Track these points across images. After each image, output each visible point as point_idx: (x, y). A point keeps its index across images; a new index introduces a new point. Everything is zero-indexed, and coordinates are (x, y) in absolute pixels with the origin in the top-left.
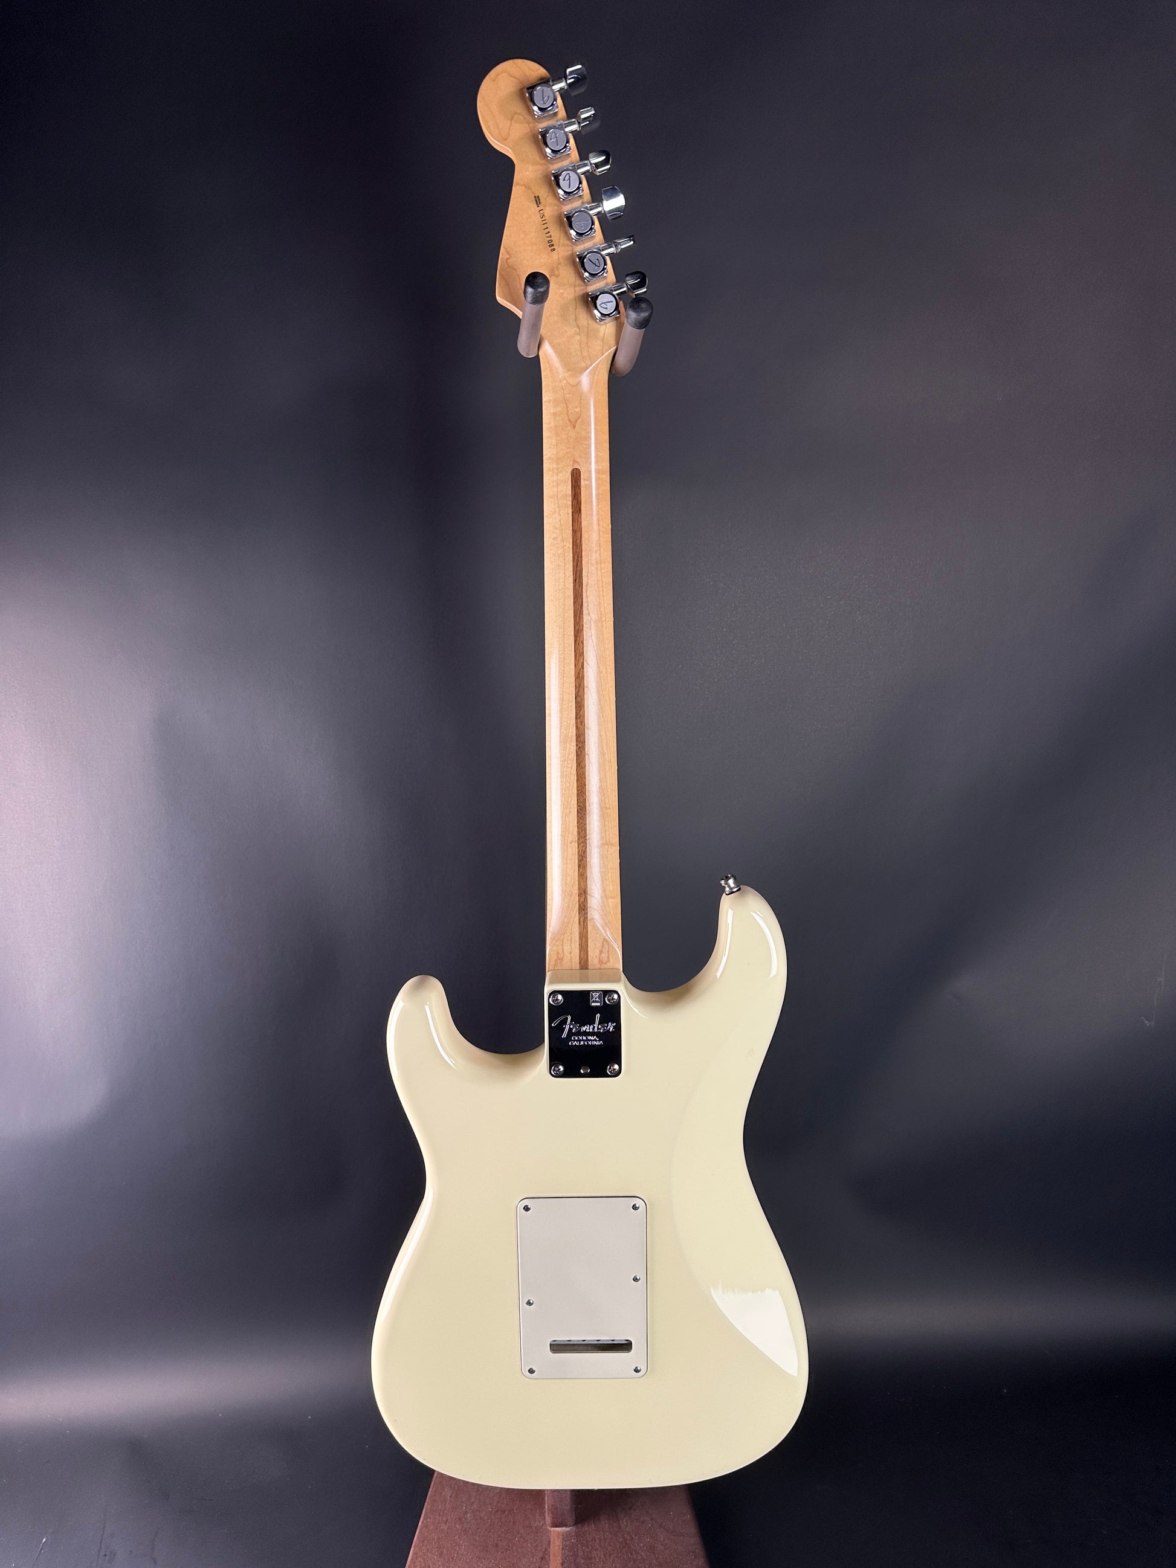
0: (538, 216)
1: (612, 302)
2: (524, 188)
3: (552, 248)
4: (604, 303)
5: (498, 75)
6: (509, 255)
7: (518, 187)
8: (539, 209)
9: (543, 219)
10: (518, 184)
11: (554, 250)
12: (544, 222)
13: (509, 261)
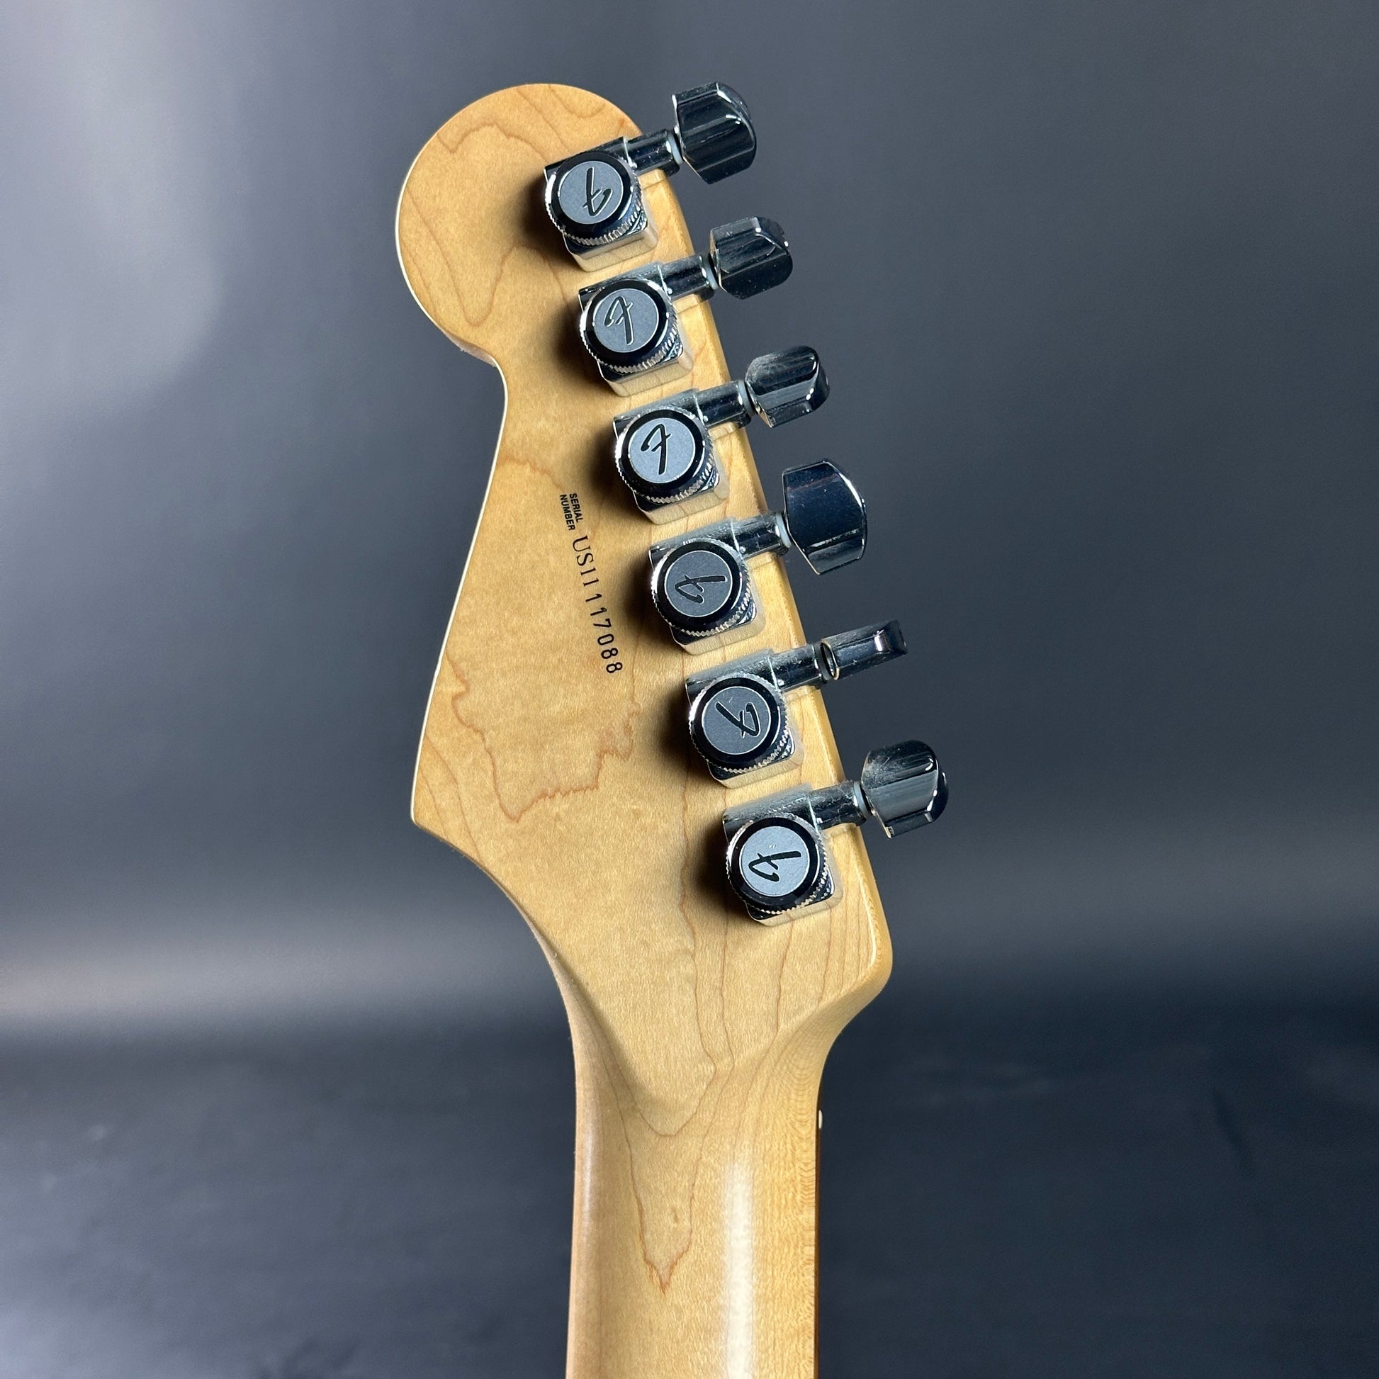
0: (571, 558)
1: (796, 854)
2: (527, 470)
3: (612, 660)
4: (768, 859)
5: (465, 135)
6: (463, 682)
7: (509, 467)
8: (576, 534)
9: (588, 566)
10: (508, 458)
11: (617, 667)
12: (588, 578)
13: (461, 705)
